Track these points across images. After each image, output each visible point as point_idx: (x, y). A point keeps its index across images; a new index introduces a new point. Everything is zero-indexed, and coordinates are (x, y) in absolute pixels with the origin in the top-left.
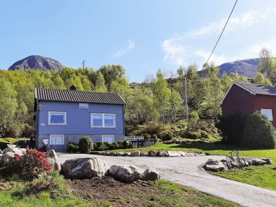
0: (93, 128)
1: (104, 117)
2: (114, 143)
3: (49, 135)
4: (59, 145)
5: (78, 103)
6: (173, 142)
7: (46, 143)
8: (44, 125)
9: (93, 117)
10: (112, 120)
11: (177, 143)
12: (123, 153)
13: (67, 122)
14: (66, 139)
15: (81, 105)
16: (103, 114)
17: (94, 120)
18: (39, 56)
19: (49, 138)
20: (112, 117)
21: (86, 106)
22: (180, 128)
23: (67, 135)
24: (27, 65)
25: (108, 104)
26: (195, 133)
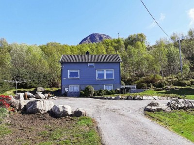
0: (97, 80)
1: (105, 72)
2: (111, 91)
3: (69, 85)
4: (75, 92)
5: (87, 63)
6: (163, 89)
7: (67, 91)
8: (65, 79)
9: (98, 72)
10: (112, 74)
11: (166, 90)
12: (113, 98)
13: (80, 76)
14: (80, 88)
15: (89, 64)
16: (105, 70)
17: (99, 74)
18: (96, 34)
19: (69, 88)
20: (112, 71)
21: (93, 65)
22: (178, 78)
23: (80, 85)
24: (89, 41)
25: (108, 62)
26: (186, 82)
